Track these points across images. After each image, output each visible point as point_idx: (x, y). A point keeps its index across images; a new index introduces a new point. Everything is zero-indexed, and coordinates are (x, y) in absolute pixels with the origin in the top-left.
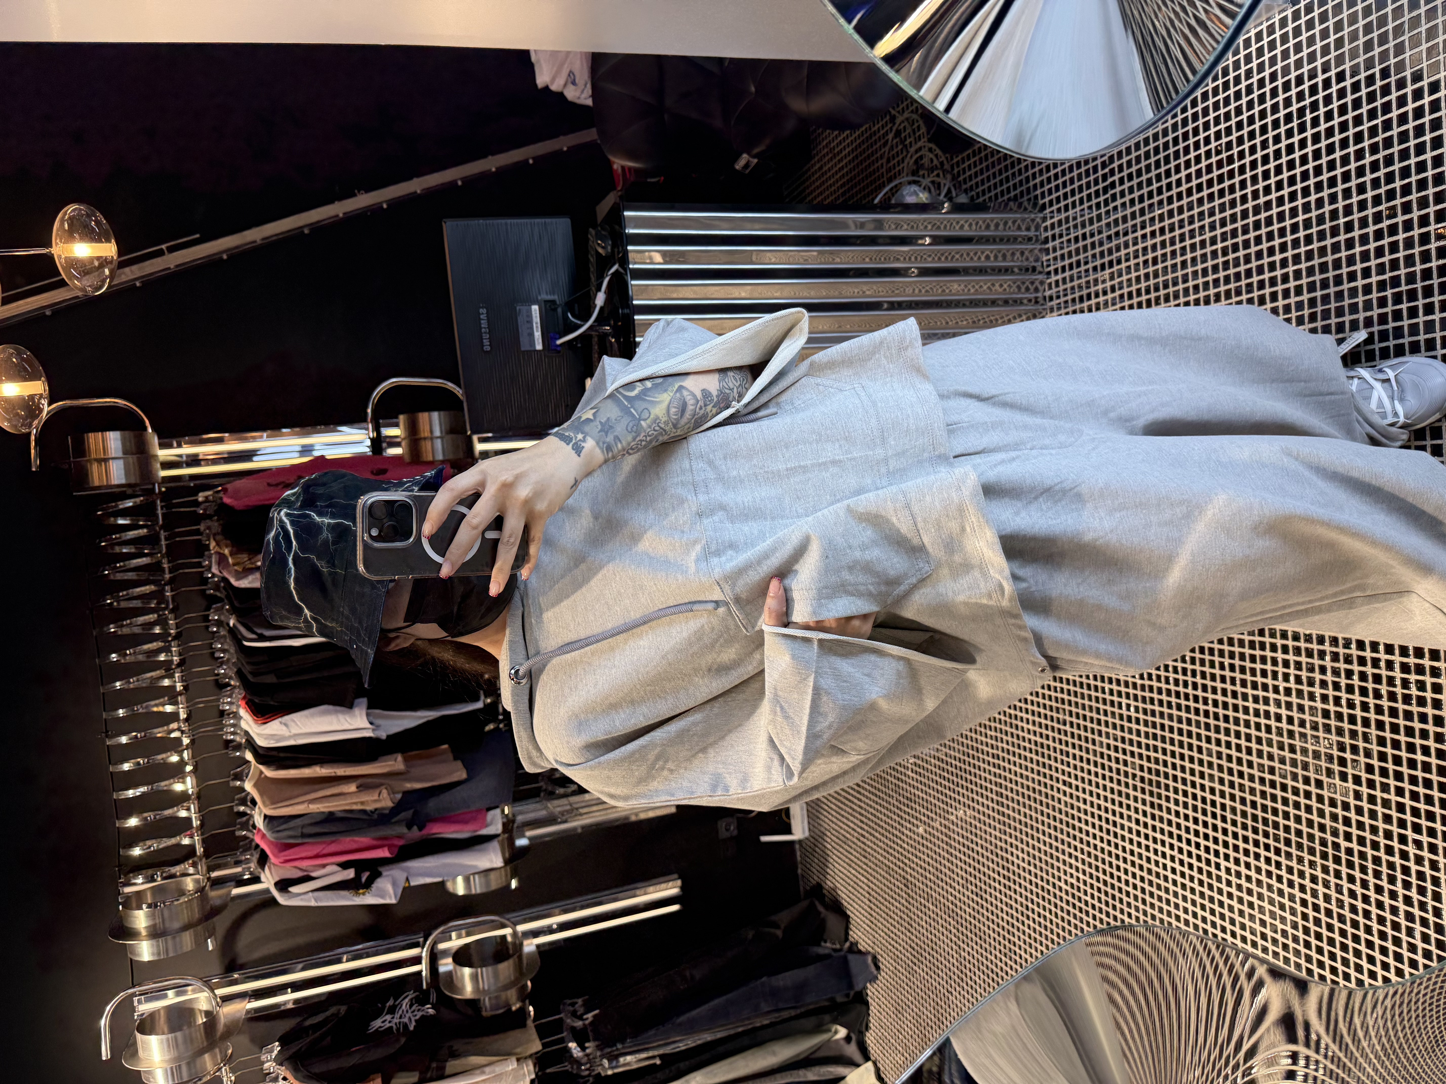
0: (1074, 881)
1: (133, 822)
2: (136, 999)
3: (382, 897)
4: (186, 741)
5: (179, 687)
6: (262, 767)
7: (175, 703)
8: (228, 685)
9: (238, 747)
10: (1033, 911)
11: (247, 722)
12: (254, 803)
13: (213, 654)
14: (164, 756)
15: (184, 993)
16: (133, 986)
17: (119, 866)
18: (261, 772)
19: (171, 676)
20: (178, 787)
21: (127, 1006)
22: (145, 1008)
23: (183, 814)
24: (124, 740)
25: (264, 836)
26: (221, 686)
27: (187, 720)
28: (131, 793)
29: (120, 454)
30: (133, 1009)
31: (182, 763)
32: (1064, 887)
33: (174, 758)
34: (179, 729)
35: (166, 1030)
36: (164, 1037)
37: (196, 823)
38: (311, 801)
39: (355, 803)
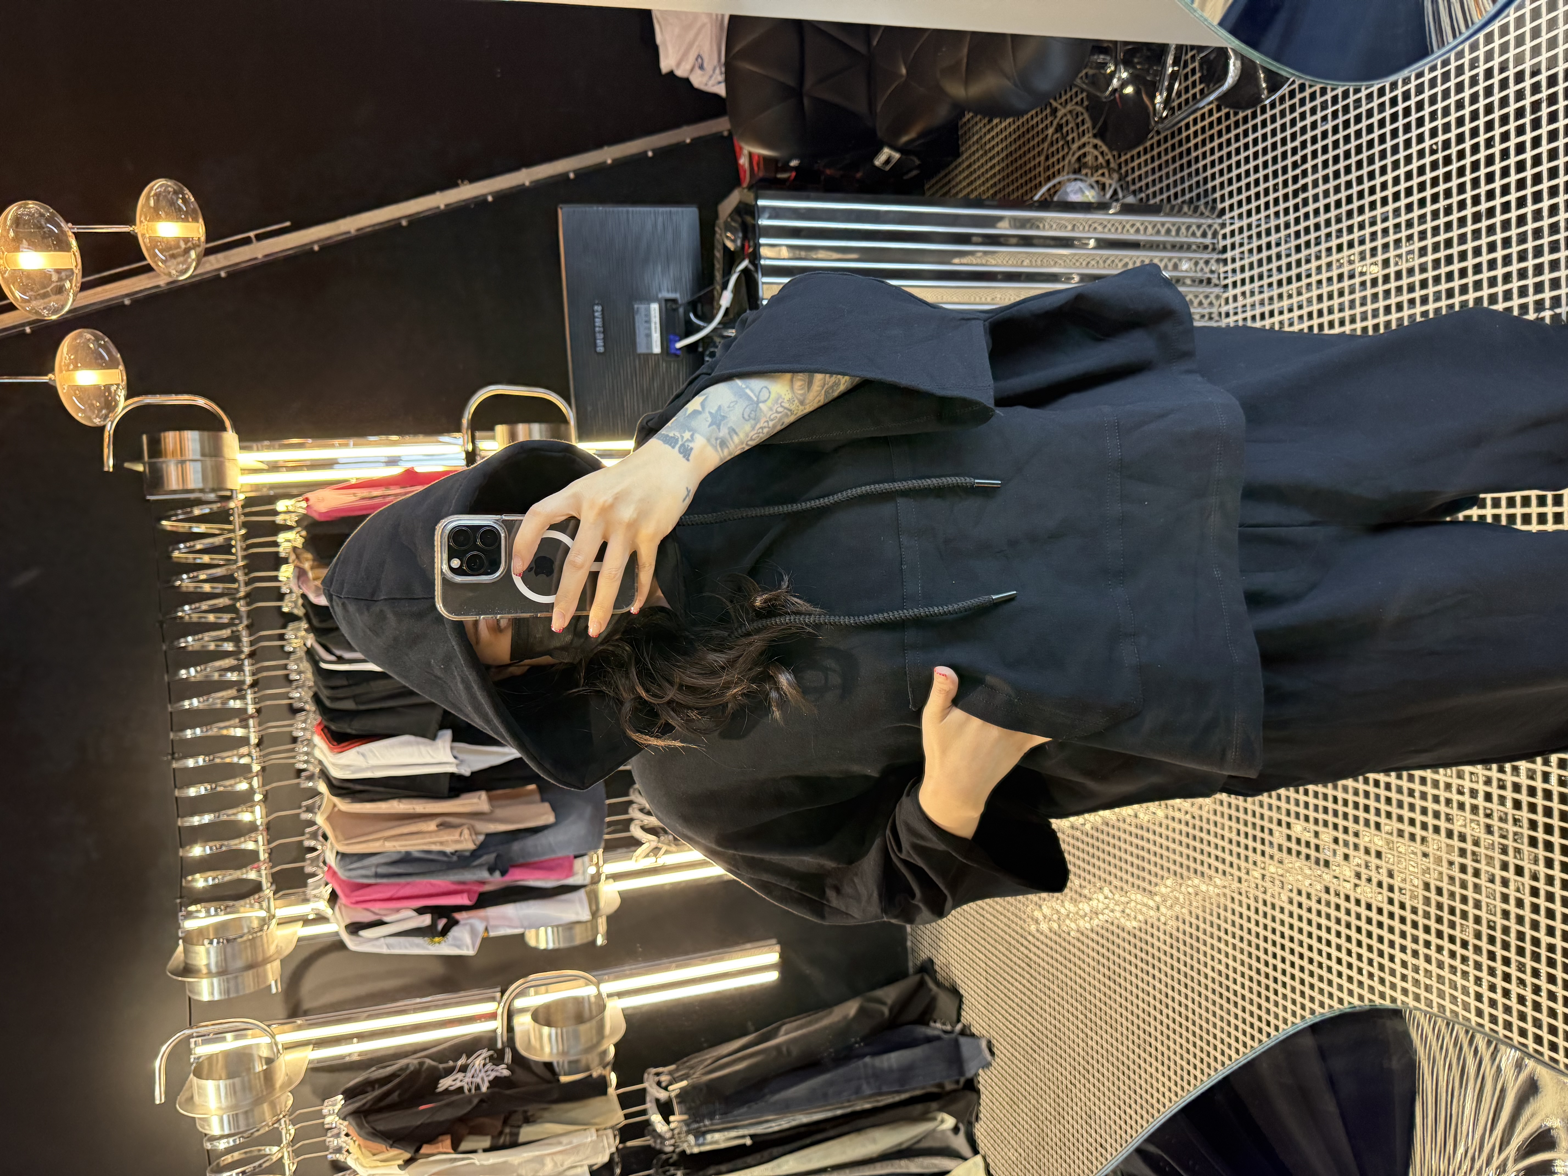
0: (1222, 968)
1: (197, 851)
2: (192, 1040)
3: (459, 947)
4: (256, 768)
5: (251, 710)
6: (336, 800)
7: (246, 727)
8: (302, 710)
9: (311, 778)
10: (1173, 1000)
11: (322, 749)
12: (325, 837)
13: (287, 676)
14: (232, 782)
15: (244, 1037)
16: (191, 1026)
17: (181, 897)
18: (335, 806)
19: (243, 698)
20: (245, 817)
21: (184, 1048)
22: (202, 1050)
23: (250, 846)
24: (191, 763)
25: (334, 874)
26: (294, 711)
27: (258, 745)
28: (196, 820)
29: (198, 457)
30: (190, 1052)
31: (251, 791)
32: (1210, 974)
33: (243, 786)
34: (249, 755)
35: (223, 1076)
36: (222, 1083)
37: (263, 856)
38: (387, 839)
39: (434, 843)
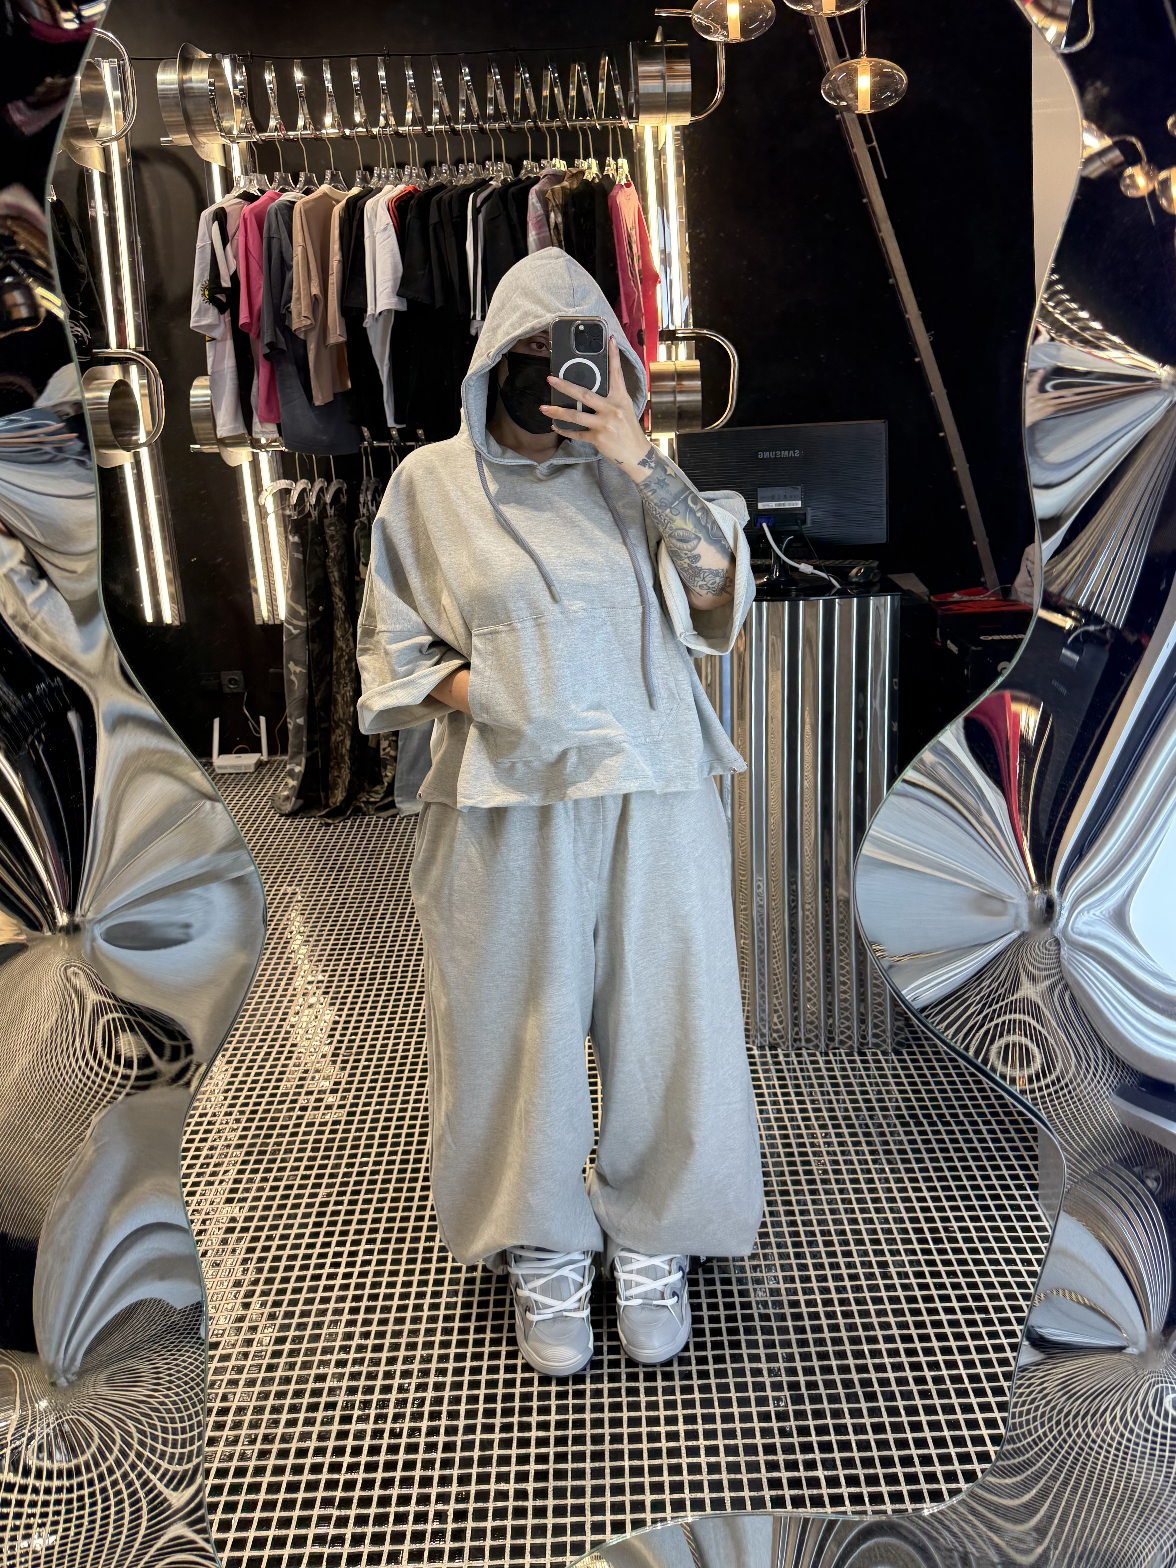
1: (298, 75)
2: (116, 60)
3: (198, 314)
4: (375, 131)
5: (431, 128)
6: (344, 202)
8: (429, 174)
9: (364, 180)
11: (391, 192)
12: (307, 192)
13: (462, 162)
14: (362, 107)
18: (338, 202)
20: (328, 120)
22: (107, 69)
23: (301, 123)
24: (382, 73)
25: (273, 200)
27: (397, 133)
28: (327, 76)
29: (667, 91)
31: (353, 126)
33: (357, 118)
34: (387, 124)
38: (305, 249)
39: (299, 292)
